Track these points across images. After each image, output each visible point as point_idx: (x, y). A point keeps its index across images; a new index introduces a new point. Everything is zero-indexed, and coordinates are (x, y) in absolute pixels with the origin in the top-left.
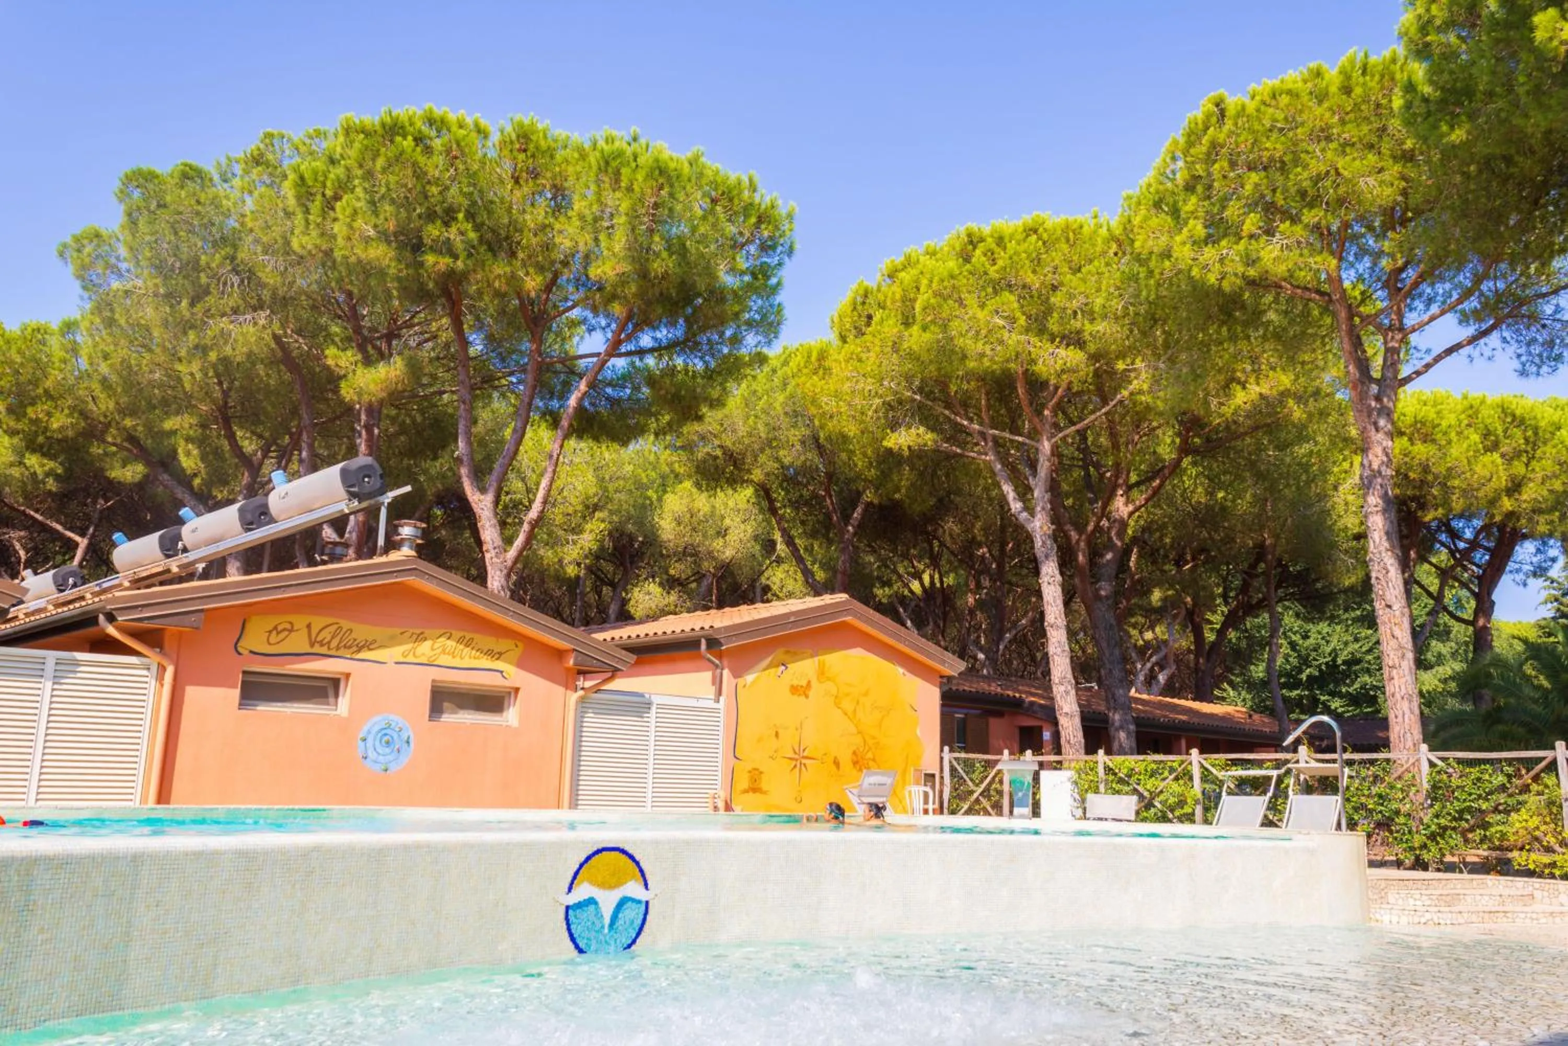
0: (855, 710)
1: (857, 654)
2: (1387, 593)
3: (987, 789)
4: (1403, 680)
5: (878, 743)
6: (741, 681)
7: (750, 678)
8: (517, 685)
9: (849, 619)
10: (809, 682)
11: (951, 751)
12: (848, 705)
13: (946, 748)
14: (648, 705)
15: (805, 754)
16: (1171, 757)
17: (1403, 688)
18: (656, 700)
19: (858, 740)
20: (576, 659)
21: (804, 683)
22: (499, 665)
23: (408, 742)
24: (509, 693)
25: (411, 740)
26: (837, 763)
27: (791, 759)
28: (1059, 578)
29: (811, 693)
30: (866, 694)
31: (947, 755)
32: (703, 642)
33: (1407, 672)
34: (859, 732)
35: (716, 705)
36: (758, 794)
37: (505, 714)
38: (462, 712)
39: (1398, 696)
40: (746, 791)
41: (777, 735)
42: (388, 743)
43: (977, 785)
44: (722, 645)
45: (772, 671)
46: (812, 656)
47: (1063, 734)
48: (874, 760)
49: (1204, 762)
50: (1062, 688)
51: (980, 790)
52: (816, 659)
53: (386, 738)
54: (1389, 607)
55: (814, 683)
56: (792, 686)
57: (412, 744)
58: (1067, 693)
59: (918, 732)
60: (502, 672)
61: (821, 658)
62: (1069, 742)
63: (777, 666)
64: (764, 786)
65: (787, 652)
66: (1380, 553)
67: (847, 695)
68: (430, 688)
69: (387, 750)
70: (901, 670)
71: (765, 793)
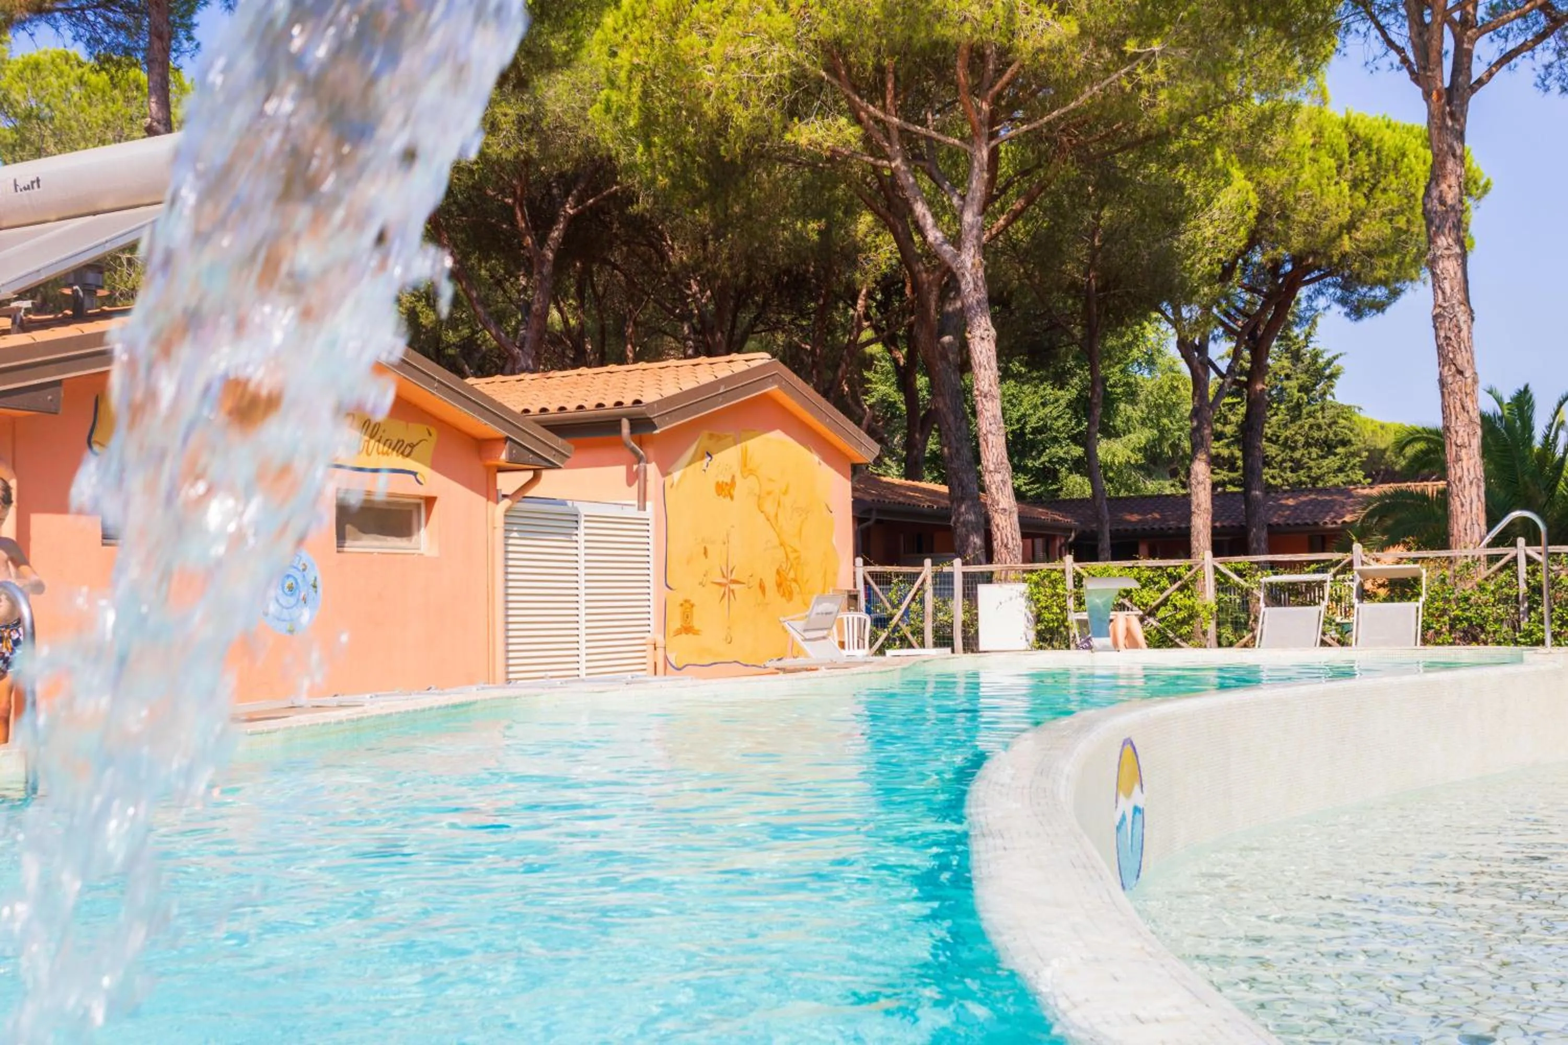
0: (776, 515)
1: (777, 435)
2: (1459, 357)
3: (906, 612)
4: (1472, 461)
5: (798, 558)
6: (668, 479)
7: (676, 475)
8: (434, 494)
9: (772, 388)
10: (733, 477)
11: (866, 563)
12: (770, 507)
13: (859, 561)
14: (575, 518)
15: (733, 577)
16: (1173, 562)
17: (1472, 470)
18: (584, 509)
19: (780, 554)
20: (510, 453)
21: (728, 480)
22: (409, 464)
23: (315, 586)
24: (418, 506)
25: (318, 584)
26: (762, 587)
27: (720, 584)
28: (993, 332)
29: (736, 493)
30: (786, 493)
31: (861, 570)
32: (625, 423)
33: (1476, 452)
34: (781, 545)
35: (642, 514)
36: (690, 635)
37: (415, 538)
38: (365, 536)
39: (1466, 480)
40: (678, 633)
41: (705, 553)
42: (291, 588)
43: (895, 606)
44: (655, 428)
45: (698, 464)
46: (736, 442)
47: (997, 535)
48: (795, 580)
49: (1222, 568)
50: (998, 477)
51: (899, 614)
52: (739, 446)
53: (289, 581)
54: (1461, 373)
55: (739, 480)
56: (718, 483)
57: (320, 590)
58: (1004, 482)
59: (834, 541)
60: (414, 474)
61: (744, 444)
62: (1006, 546)
63: (702, 458)
64: (696, 625)
65: (711, 436)
66: (1453, 306)
67: (769, 493)
68: (334, 502)
69: (292, 600)
70: (816, 458)
71: (696, 633)
